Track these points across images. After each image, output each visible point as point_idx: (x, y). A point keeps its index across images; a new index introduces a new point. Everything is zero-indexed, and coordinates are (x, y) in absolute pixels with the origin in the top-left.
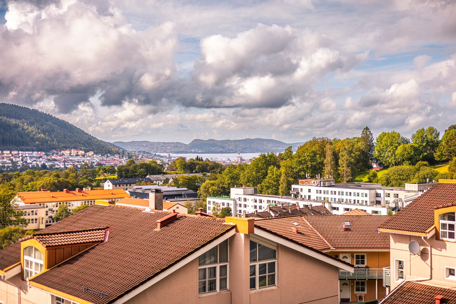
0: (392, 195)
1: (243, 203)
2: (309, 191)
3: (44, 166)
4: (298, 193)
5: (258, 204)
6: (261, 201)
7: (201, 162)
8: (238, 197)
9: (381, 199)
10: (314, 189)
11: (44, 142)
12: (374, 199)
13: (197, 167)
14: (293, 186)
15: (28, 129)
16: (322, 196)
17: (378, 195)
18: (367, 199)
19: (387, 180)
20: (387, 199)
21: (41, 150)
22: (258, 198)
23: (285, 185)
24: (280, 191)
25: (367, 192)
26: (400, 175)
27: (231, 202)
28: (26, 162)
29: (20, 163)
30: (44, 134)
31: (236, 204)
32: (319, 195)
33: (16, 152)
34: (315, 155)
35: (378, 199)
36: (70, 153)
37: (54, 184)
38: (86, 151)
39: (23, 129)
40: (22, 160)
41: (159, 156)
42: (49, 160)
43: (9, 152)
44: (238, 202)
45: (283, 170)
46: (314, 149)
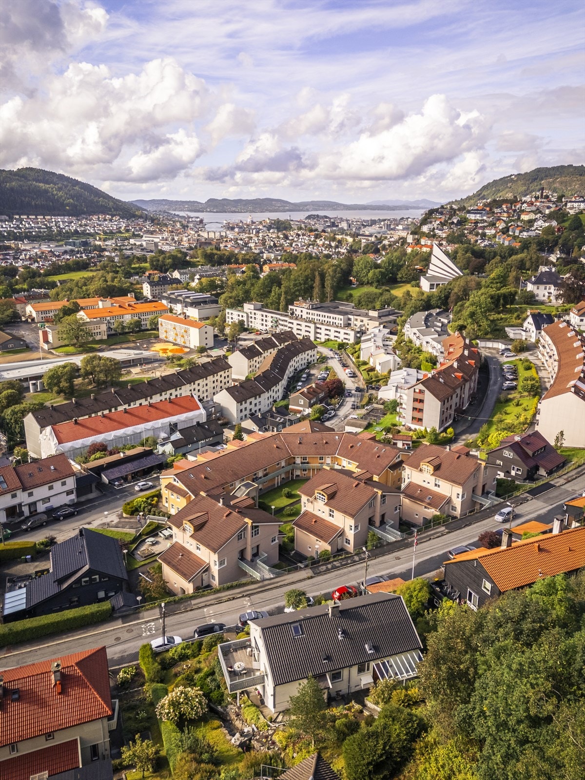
0: (359, 320)
1: (253, 316)
2: (302, 311)
3: (76, 231)
4: (293, 312)
5: (264, 318)
6: (266, 316)
7: (219, 252)
8: (250, 311)
9: (351, 322)
10: (305, 311)
11: (74, 206)
12: (346, 323)
13: (216, 256)
14: (290, 307)
15: (57, 194)
16: (311, 316)
17: (349, 319)
18: (342, 322)
19: (359, 301)
20: (355, 322)
21: (72, 216)
22: (265, 314)
23: (284, 303)
24: (281, 307)
25: (342, 317)
26: (368, 298)
27: (245, 315)
28: (59, 227)
29: (54, 228)
30: (73, 199)
31: (248, 316)
32: (308, 316)
33: (49, 217)
34: (307, 279)
35: (350, 322)
36: (99, 218)
37: (104, 288)
38: (113, 216)
39: (53, 195)
40: (56, 225)
41: (178, 215)
42: (81, 226)
43: (42, 217)
44: (250, 315)
45: (283, 289)
46: (306, 273)
